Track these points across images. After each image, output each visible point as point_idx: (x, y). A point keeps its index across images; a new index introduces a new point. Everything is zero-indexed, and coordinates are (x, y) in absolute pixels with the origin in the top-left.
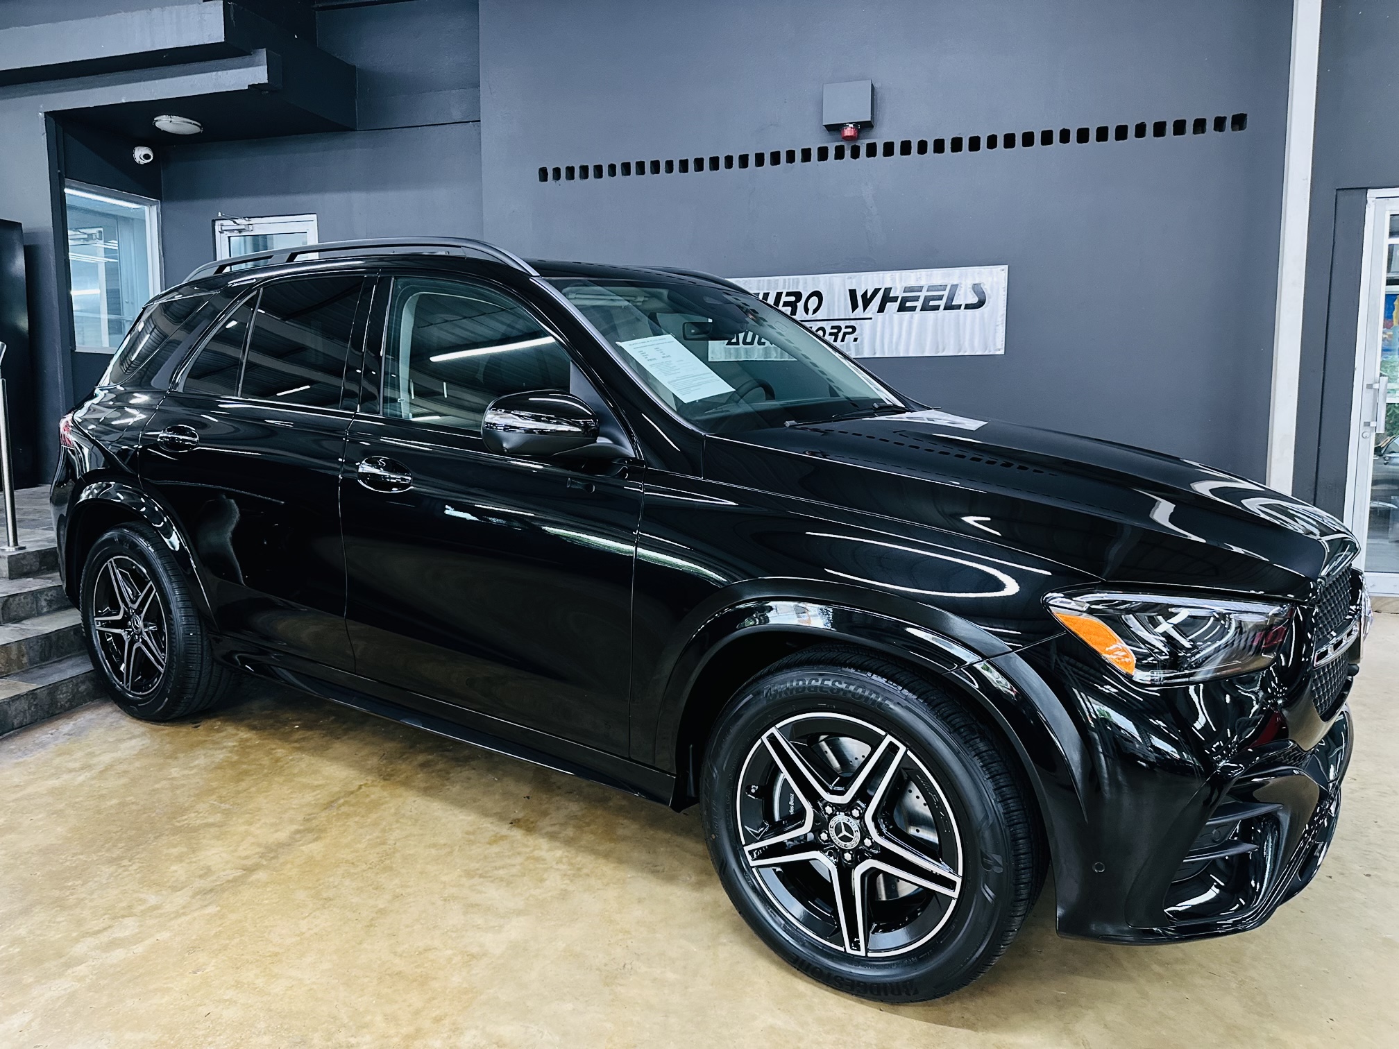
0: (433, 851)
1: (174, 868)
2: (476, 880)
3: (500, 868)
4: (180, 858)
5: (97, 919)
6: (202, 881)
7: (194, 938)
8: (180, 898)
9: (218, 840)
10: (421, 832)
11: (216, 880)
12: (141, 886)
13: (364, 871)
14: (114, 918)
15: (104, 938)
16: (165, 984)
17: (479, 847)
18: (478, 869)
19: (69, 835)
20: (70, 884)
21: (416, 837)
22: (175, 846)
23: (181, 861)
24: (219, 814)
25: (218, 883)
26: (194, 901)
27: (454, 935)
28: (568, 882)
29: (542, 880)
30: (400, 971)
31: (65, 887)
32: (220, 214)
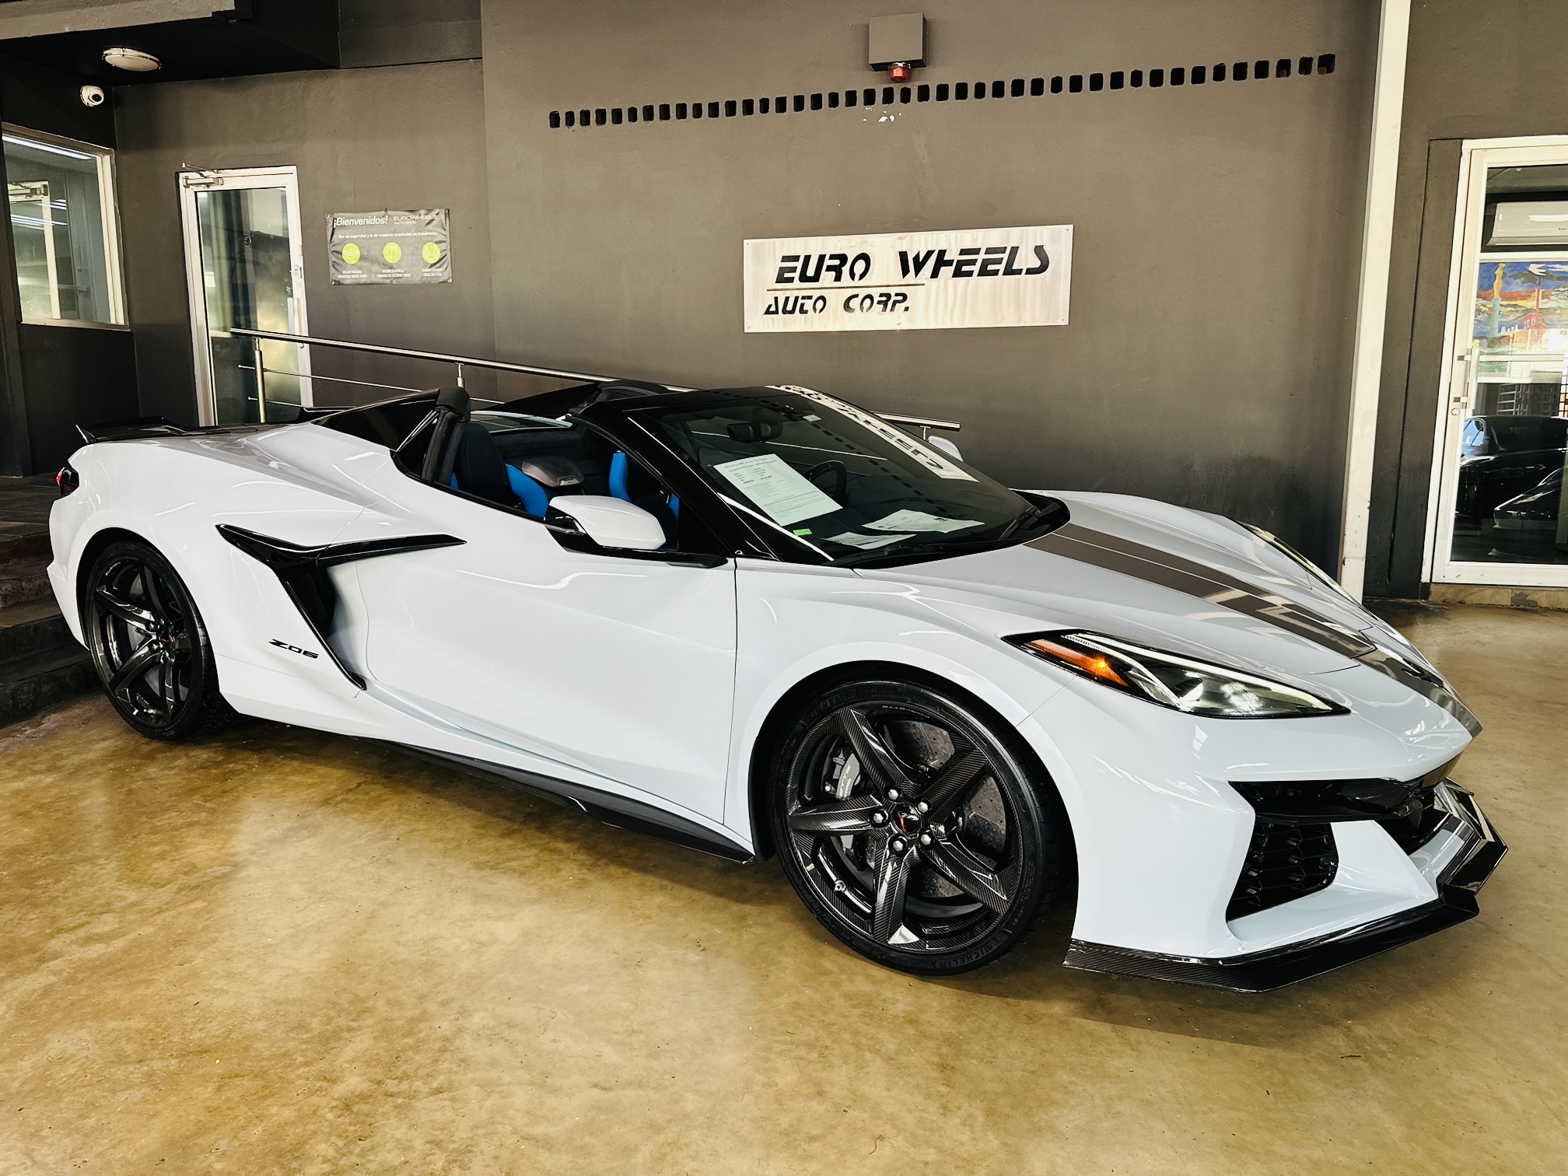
0: (440, 845)
1: (155, 866)
2: (486, 872)
3: (512, 859)
4: (162, 856)
5: (75, 916)
6: (187, 877)
7: (180, 931)
8: (164, 894)
9: (204, 838)
10: (426, 827)
11: (203, 877)
12: (120, 883)
13: (364, 865)
14: (90, 915)
15: (82, 933)
16: (151, 975)
17: (489, 840)
18: (488, 861)
19: (38, 835)
20: (40, 883)
21: (421, 832)
22: (156, 844)
23: (163, 859)
24: (203, 814)
25: (205, 879)
26: (178, 897)
27: (462, 924)
28: (585, 871)
29: (558, 870)
30: (404, 960)
31: (36, 886)
32: (184, 164)
